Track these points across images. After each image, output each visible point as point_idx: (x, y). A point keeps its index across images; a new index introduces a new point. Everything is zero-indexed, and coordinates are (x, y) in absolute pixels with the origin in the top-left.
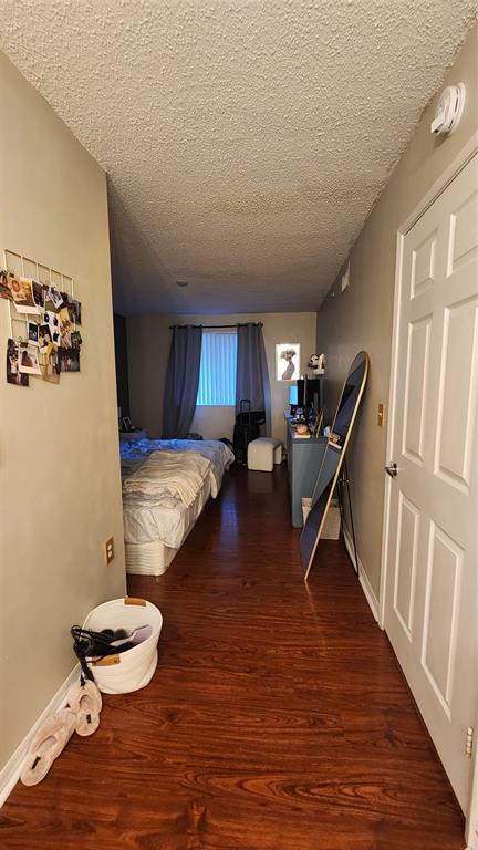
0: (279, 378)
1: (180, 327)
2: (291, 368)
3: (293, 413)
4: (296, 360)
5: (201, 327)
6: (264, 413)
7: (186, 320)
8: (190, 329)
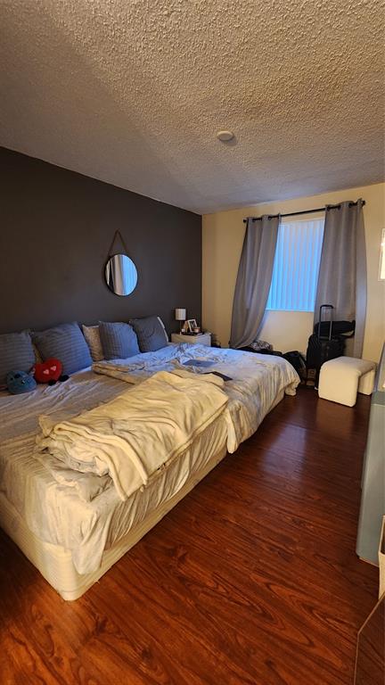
1: (254, 220)
5: (277, 216)
6: (351, 326)
7: (262, 210)
8: (265, 219)
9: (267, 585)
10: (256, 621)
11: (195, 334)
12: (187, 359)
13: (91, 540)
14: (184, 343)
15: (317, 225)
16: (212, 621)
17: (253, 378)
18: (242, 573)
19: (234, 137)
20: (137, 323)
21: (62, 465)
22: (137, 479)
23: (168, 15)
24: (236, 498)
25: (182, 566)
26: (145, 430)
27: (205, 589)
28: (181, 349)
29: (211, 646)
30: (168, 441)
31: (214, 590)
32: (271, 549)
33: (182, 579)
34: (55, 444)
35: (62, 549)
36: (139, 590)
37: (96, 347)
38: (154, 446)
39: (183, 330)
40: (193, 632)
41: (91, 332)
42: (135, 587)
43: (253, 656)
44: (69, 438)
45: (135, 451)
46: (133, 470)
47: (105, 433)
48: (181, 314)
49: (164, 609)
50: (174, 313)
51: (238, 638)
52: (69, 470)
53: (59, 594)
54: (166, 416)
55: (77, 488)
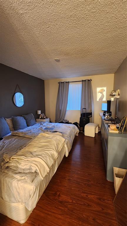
0: (98, 100)
1: (61, 83)
2: (103, 96)
3: (104, 115)
4: (105, 93)
5: (68, 82)
6: (91, 114)
7: (64, 80)
8: (65, 83)
9: (87, 196)
10: (87, 208)
11: (44, 119)
12: (45, 128)
13: (34, 196)
14: (42, 122)
15: (79, 86)
16: (74, 213)
17: (68, 132)
18: (79, 195)
19: (59, 60)
20: (25, 116)
21: (17, 172)
22: (46, 171)
23: (48, 27)
24: (70, 171)
25: (60, 198)
26: (45, 154)
27: (69, 203)
28: (41, 124)
29: (76, 221)
30: (52, 156)
31: (72, 202)
32: (85, 185)
33: (61, 202)
34: (12, 164)
35: (20, 204)
36: (48, 211)
37: (11, 126)
38: (49, 159)
39: (40, 118)
40: (70, 218)
41: (9, 121)
42: (46, 210)
43: (89, 219)
44: (17, 161)
45: (44, 161)
46: (44, 168)
47: (32, 157)
48: (39, 112)
49: (58, 214)
50: (37, 112)
51: (83, 215)
52: (20, 173)
53: (18, 222)
54: (49, 148)
55: (26, 179)
